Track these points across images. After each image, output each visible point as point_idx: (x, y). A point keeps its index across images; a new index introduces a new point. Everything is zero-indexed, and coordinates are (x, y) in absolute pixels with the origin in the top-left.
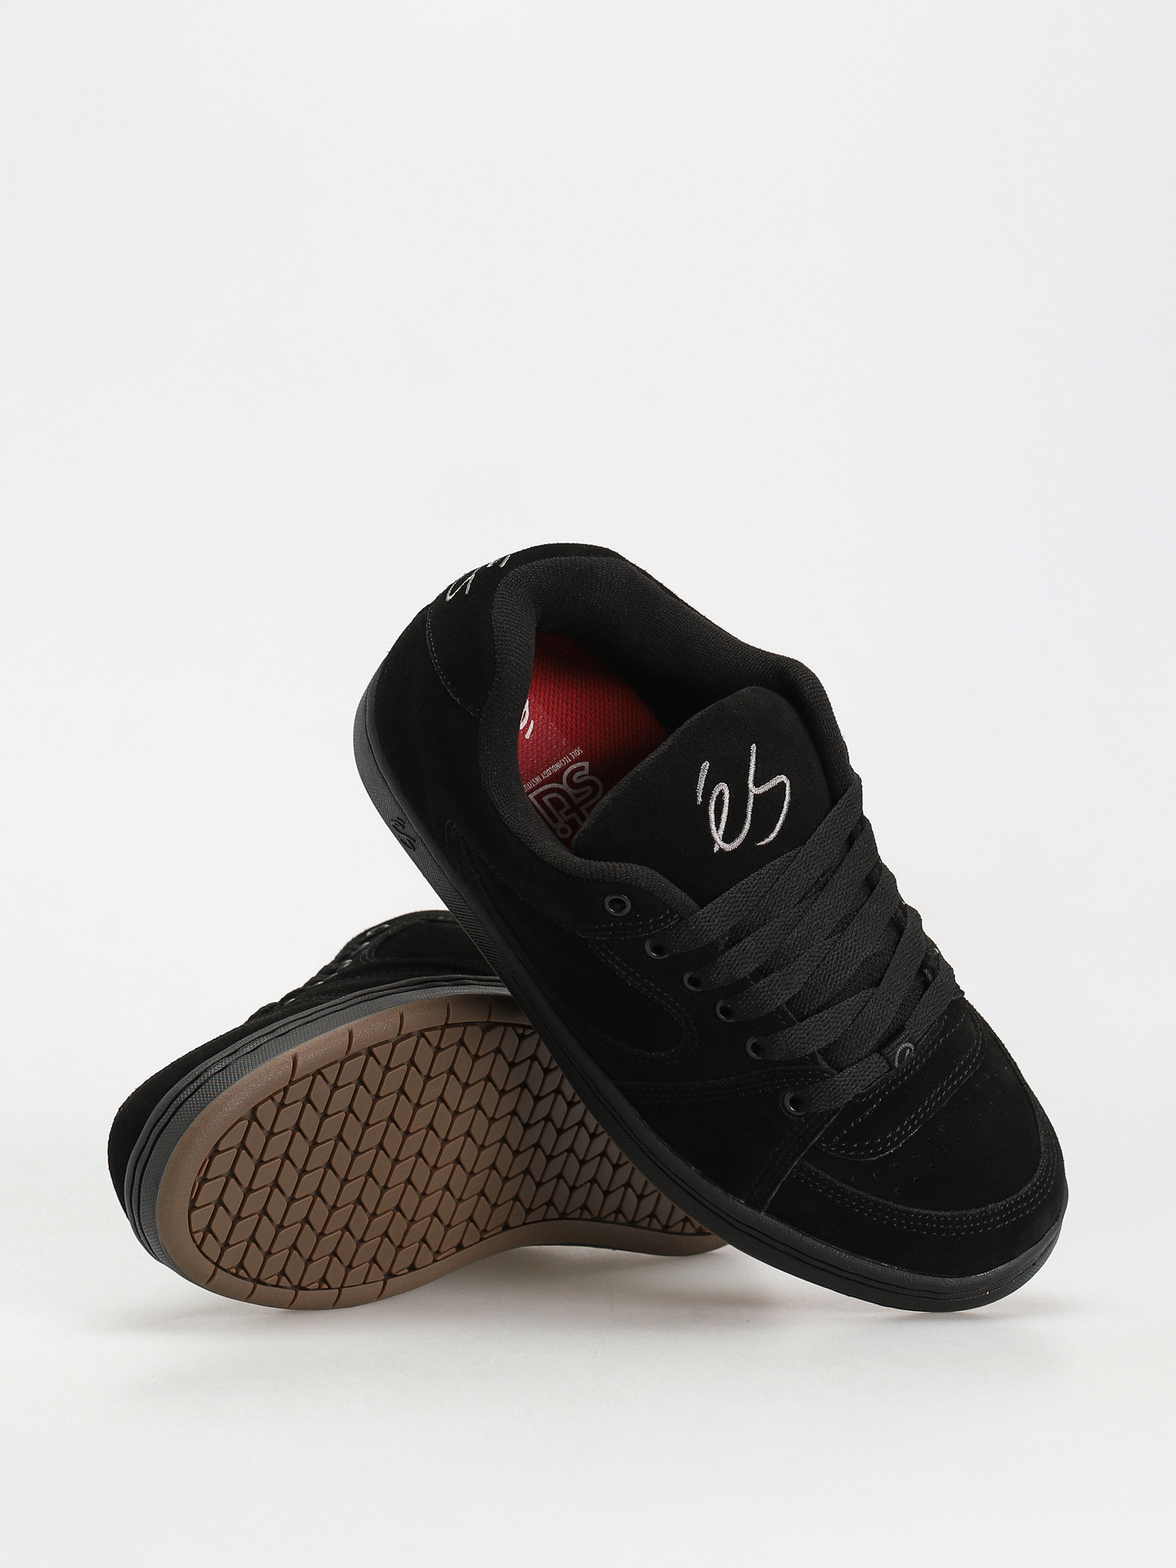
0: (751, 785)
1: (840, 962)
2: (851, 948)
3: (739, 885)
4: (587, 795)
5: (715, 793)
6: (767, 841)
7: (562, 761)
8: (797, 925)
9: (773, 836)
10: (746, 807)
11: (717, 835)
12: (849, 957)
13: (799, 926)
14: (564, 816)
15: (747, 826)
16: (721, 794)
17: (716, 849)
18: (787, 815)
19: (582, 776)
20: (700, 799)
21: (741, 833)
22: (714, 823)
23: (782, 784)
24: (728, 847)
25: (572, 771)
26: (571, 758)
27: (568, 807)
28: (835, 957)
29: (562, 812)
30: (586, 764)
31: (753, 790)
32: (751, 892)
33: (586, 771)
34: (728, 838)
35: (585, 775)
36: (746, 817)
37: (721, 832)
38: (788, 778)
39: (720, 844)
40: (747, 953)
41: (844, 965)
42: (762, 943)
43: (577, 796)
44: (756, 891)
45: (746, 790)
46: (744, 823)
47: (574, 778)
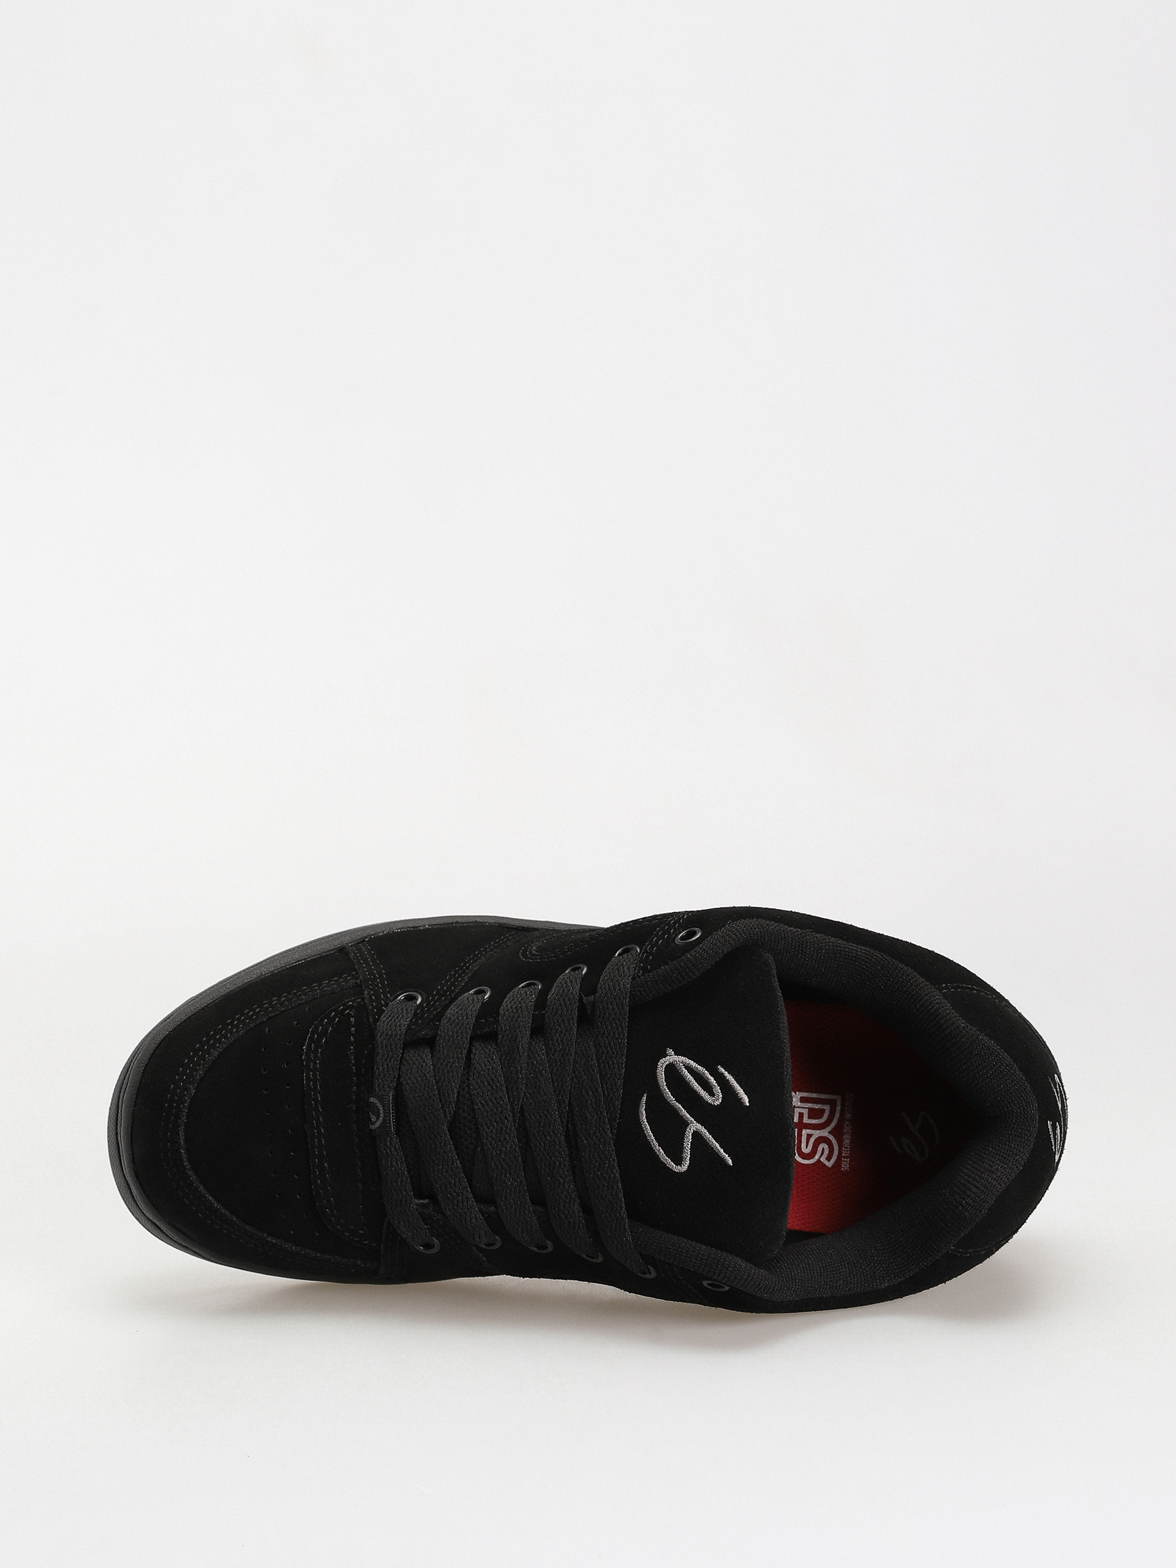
0: (699, 1126)
4: (803, 1145)
5: (717, 1089)
6: (643, 1106)
7: (848, 1148)
9: (643, 1116)
10: (685, 1107)
11: (680, 1060)
14: (801, 1110)
15: (668, 1096)
16: (712, 1094)
18: (648, 1144)
19: (822, 1154)
20: (722, 1070)
21: (667, 1085)
22: (693, 1066)
23: (679, 1162)
24: (663, 1063)
25: (833, 1149)
26: (844, 1157)
27: (806, 1120)
29: (805, 1112)
30: (829, 1164)
31: (695, 1126)
33: (823, 1159)
34: (671, 1069)
35: (821, 1156)
36: (677, 1100)
37: (681, 1067)
38: (681, 1173)
39: (672, 1057)
43: (809, 1136)
45: (699, 1120)
46: (673, 1095)
47: (826, 1147)
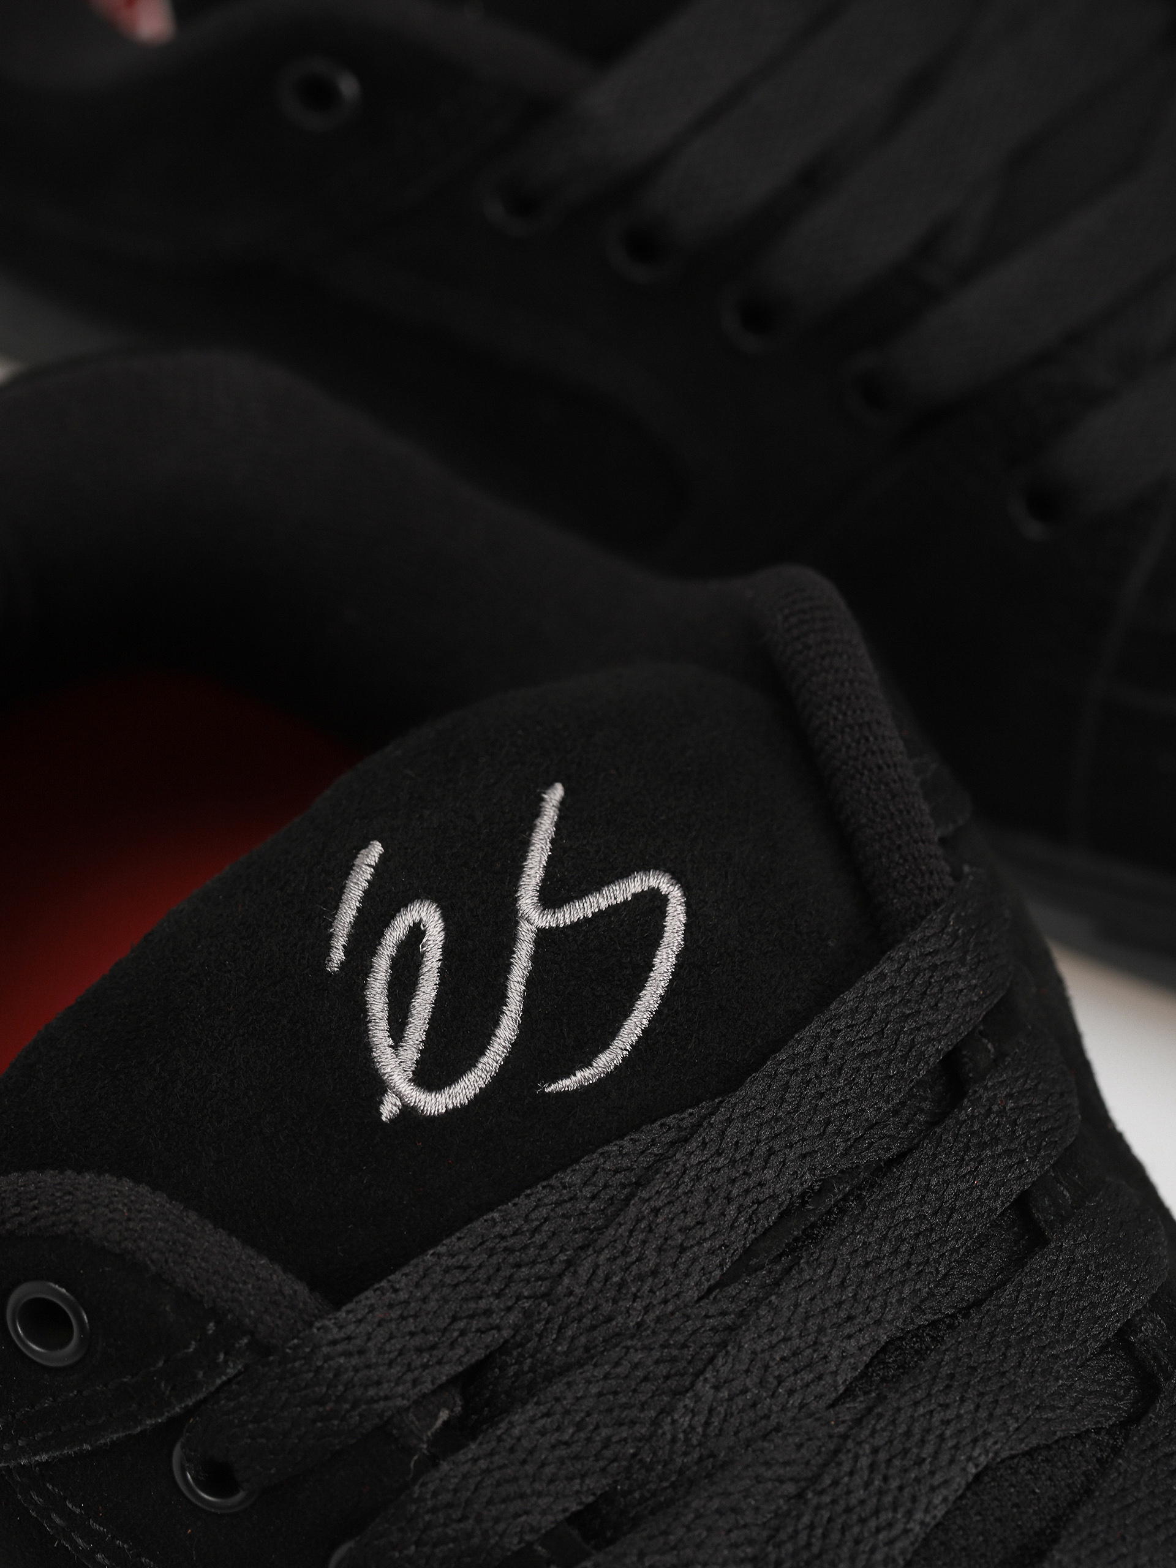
0: (527, 899)
1: (886, 1479)
2: (928, 1431)
3: (478, 1226)
5: (395, 933)
6: (582, 1077)
8: (711, 1360)
9: (607, 1060)
10: (507, 968)
11: (396, 1064)
12: (920, 1462)
13: (720, 1361)
15: (507, 1030)
16: (418, 933)
17: (389, 1108)
18: (668, 999)
20: (338, 955)
21: (483, 1054)
22: (384, 1024)
23: (655, 902)
24: (434, 1103)
28: (864, 1462)
31: (537, 916)
32: (525, 1247)
34: (434, 1071)
36: (502, 998)
37: (411, 1051)
38: (678, 881)
39: (403, 1092)
40: (524, 1462)
41: (901, 1488)
42: (580, 1426)
44: (544, 1246)
45: (510, 918)
46: (496, 1023)
